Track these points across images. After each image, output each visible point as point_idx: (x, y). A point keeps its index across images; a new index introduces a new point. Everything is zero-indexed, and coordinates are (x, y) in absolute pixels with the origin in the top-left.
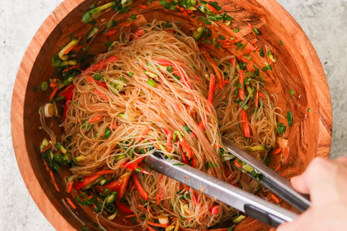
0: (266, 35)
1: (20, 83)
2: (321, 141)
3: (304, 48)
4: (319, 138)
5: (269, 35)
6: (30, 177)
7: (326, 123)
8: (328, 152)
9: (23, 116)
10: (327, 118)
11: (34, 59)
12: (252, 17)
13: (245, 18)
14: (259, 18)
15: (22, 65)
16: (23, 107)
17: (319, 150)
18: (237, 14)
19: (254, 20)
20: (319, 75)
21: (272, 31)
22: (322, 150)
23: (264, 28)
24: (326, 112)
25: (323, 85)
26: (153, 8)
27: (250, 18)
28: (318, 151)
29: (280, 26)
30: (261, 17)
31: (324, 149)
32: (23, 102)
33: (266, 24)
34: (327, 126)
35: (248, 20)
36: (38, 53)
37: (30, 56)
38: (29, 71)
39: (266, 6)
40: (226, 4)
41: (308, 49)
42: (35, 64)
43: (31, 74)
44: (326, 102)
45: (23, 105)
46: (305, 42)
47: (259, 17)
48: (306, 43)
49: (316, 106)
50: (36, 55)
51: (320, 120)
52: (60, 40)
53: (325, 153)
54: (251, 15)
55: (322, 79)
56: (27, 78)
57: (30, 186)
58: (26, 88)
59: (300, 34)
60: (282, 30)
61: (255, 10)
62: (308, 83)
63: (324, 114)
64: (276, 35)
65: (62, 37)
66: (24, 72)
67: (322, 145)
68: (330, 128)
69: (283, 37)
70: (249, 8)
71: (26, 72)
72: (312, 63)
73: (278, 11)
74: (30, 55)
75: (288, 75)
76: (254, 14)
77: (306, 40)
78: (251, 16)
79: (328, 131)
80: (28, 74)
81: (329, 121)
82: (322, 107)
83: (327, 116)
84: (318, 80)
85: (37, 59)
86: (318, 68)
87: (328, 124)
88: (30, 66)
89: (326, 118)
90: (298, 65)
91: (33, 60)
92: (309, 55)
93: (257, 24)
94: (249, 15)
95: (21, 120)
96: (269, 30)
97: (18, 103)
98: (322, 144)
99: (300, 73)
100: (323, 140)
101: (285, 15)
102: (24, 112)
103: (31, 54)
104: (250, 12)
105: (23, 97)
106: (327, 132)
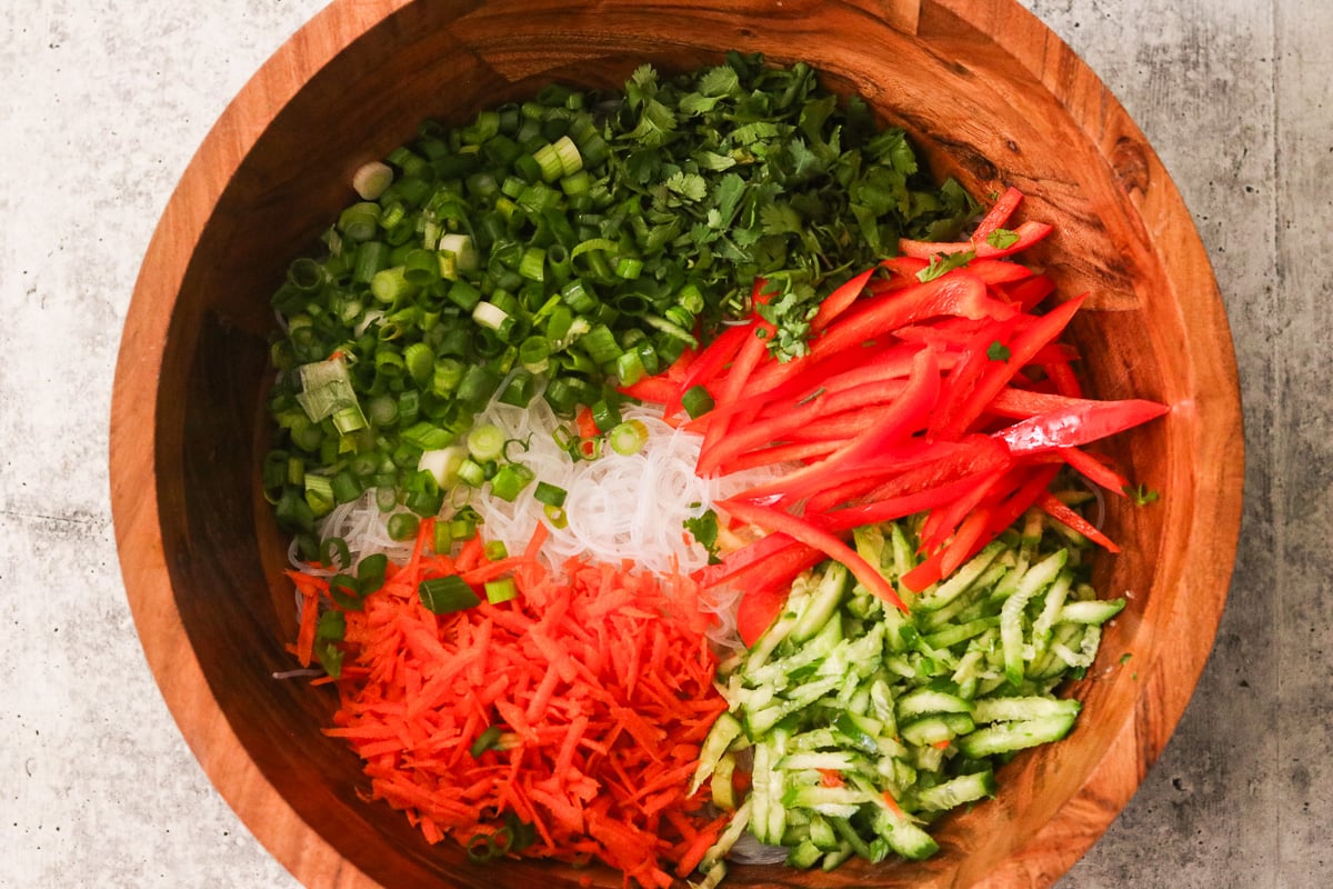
0: (1131, 345)
1: (261, 93)
2: (1097, 780)
3: (1214, 456)
4: (1097, 769)
5: (1140, 351)
6: (137, 400)
7: (1146, 735)
8: (1102, 827)
9: (216, 199)
10: (1160, 719)
11: (346, 43)
12: (1113, 265)
13: (1095, 254)
14: (1133, 282)
15: (301, 39)
16: (232, 173)
17: (1077, 807)
18: (1075, 226)
19: (1117, 276)
20: (1210, 568)
21: (1150, 344)
22: (1083, 808)
23: (1135, 320)
24: (1169, 697)
25: (1206, 608)
26: (828, 64)
27: (1108, 266)
28: (1072, 805)
29: (1177, 346)
30: (1139, 282)
31: (1092, 812)
32: (241, 157)
33: (1145, 312)
34: (1142, 744)
35: (1101, 265)
36: (368, 28)
37: (338, 25)
38: (310, 69)
39: (1167, 258)
40: (1054, 177)
41: (1223, 469)
42: (343, 57)
43: (313, 81)
44: (1184, 667)
45: (235, 168)
46: (1225, 439)
47: (1133, 276)
48: (1227, 445)
49: (1149, 662)
50: (360, 32)
51: (1133, 713)
52: (467, 17)
53: (1090, 825)
54: (1116, 257)
55: (1213, 586)
56: (293, 88)
57: (121, 429)
58: (273, 116)
59: (1227, 406)
60: (1178, 360)
61: (1131, 250)
62: (1166, 574)
63: (1158, 701)
64: (1157, 363)
65: (479, 13)
66: (293, 63)
67: (1093, 794)
68: (1151, 755)
69: (1173, 387)
70: (1116, 229)
71: (301, 67)
72: (1210, 517)
73: (1197, 293)
74: (338, 22)
75: (1130, 510)
76: (1125, 258)
77: (1232, 435)
78: (1113, 261)
79: (1138, 762)
80: (301, 78)
81: (1159, 732)
82: (1163, 675)
83: (1162, 712)
84: (1200, 584)
85: (358, 44)
86: (1222, 546)
87: (1152, 740)
88: (322, 54)
89: (1155, 716)
90: (1171, 500)
91: (341, 41)
92: (1217, 490)
93: (1121, 294)
94: (1108, 251)
95: (203, 209)
96: (1144, 334)
97: (223, 152)
98: (1096, 790)
99: (1164, 528)
100: (1105, 779)
101: (1210, 317)
102: (228, 190)
103: (344, 17)
104: (1114, 246)
105: (247, 142)
106: (1133, 765)
